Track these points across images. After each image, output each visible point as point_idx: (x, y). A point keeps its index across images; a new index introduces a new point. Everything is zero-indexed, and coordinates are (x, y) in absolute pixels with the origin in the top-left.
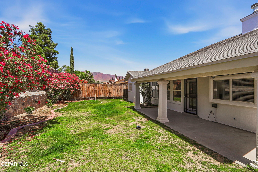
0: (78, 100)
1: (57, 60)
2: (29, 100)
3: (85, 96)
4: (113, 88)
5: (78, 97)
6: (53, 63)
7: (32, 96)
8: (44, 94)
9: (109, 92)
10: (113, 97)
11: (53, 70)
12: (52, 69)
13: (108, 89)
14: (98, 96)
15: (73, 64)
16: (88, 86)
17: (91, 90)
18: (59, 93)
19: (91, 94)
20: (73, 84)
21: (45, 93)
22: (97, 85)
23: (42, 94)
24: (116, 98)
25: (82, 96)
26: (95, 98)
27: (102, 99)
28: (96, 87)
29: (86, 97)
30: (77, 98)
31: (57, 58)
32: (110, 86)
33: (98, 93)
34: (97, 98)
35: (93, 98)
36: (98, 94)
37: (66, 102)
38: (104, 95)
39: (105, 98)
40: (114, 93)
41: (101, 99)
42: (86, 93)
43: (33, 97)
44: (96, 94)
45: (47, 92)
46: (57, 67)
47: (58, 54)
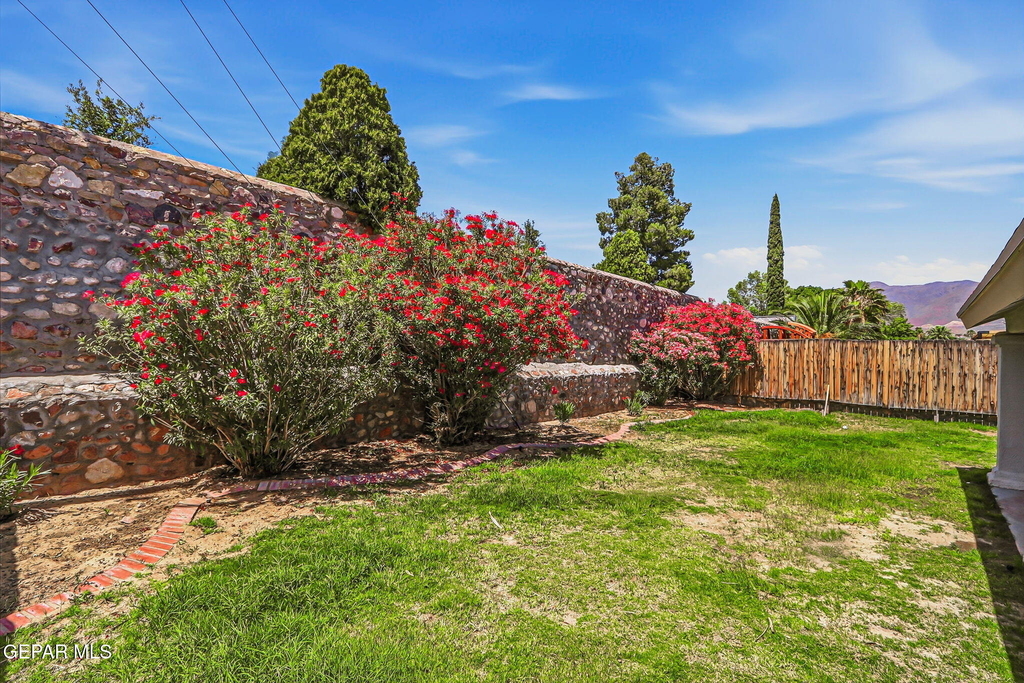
0: (750, 406)
1: (688, 260)
2: (578, 387)
3: (778, 391)
4: (933, 363)
5: (750, 391)
6: (674, 271)
7: (588, 376)
8: (627, 374)
9: (905, 379)
10: (930, 406)
11: (669, 297)
12: (667, 294)
13: (898, 365)
14: (844, 395)
15: (777, 261)
16: (793, 353)
17: (808, 370)
18: (670, 374)
19: (806, 386)
20: (729, 342)
21: (632, 369)
22: (839, 345)
23: (622, 371)
24: (945, 416)
25: (764, 389)
26: (823, 403)
27: (862, 413)
28: (832, 357)
29: (782, 396)
30: (747, 397)
31: (688, 254)
32: (913, 351)
33: (843, 381)
34: (835, 406)
35: (816, 405)
36: (843, 389)
37: (704, 406)
38: (874, 394)
39: (880, 411)
40: (936, 389)
41: (856, 412)
42: (784, 381)
43: (593, 380)
44: (829, 388)
45: (640, 367)
46: (685, 284)
47: (691, 238)
